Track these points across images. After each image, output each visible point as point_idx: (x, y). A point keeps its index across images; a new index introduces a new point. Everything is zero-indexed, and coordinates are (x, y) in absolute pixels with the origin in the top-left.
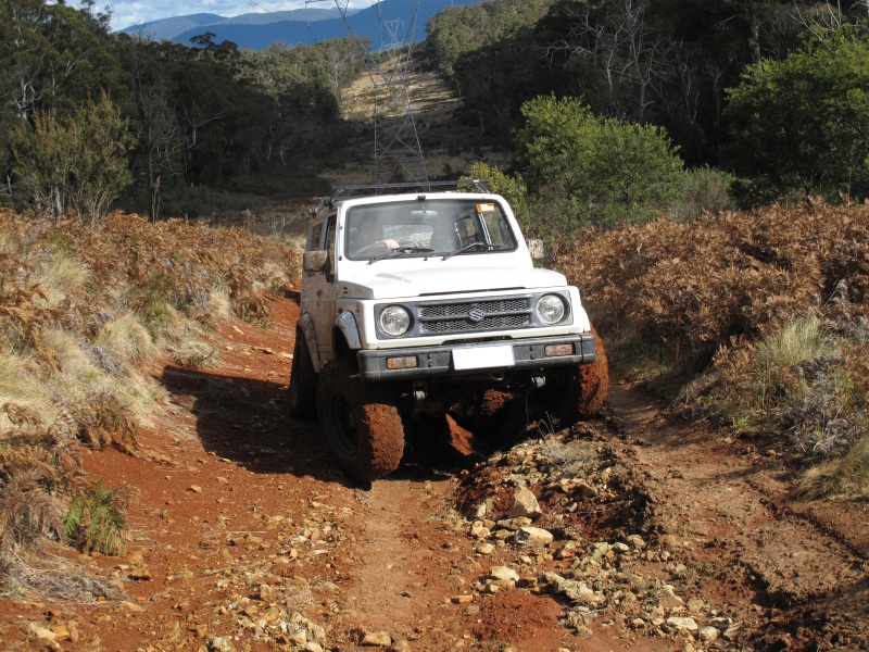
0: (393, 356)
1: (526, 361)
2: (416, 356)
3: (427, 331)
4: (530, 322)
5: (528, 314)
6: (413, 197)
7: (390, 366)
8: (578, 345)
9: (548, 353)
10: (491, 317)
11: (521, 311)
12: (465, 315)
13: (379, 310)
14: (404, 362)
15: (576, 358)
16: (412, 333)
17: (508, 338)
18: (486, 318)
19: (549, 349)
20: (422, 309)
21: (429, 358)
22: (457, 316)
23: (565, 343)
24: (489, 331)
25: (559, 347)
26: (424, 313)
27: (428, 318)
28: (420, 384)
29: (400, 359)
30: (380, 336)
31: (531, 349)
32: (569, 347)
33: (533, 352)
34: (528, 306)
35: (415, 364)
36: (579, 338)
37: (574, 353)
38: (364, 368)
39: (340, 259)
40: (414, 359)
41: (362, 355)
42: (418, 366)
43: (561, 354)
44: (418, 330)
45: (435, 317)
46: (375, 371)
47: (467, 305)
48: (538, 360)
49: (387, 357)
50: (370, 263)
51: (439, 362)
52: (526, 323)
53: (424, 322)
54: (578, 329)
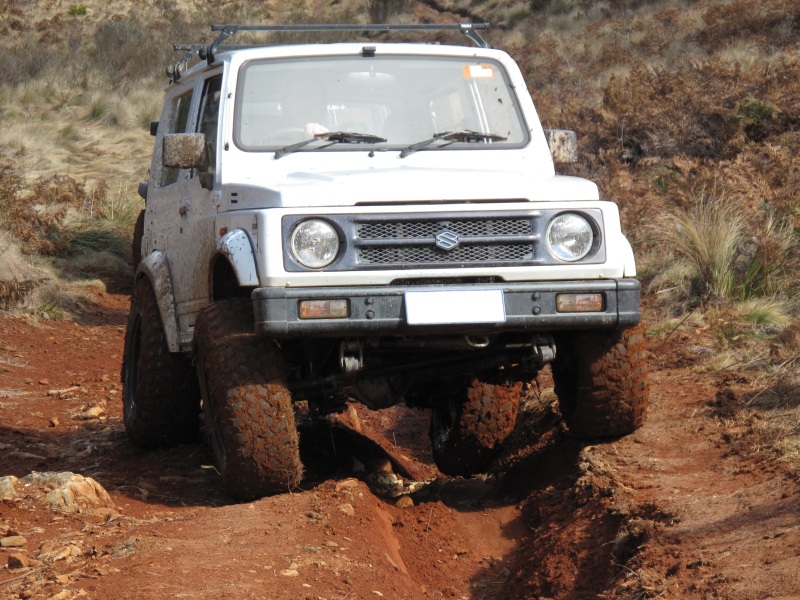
0: (310, 298)
1: (525, 316)
2: (347, 298)
3: (367, 262)
4: (535, 256)
5: (533, 242)
6: (356, 48)
7: (304, 314)
8: (611, 296)
9: (561, 307)
10: (471, 245)
11: (520, 237)
12: (429, 240)
13: (290, 225)
14: (327, 308)
15: (607, 316)
16: (341, 265)
17: (498, 280)
18: (462, 245)
19: (564, 300)
20: (360, 227)
21: (367, 303)
22: (416, 240)
23: (591, 291)
24: (466, 266)
25: (579, 298)
26: (363, 233)
27: (369, 241)
28: (351, 346)
29: (322, 303)
30: (291, 265)
31: (534, 299)
32: (596, 298)
33: (536, 304)
34: (533, 230)
35: (344, 313)
36: (613, 285)
37: (604, 308)
38: (263, 315)
39: (227, 147)
40: (343, 305)
41: (259, 294)
42: (349, 315)
43: (584, 310)
44: (352, 260)
45: (380, 241)
46: (280, 320)
47: (433, 223)
48: (544, 316)
49: (301, 300)
50: (276, 157)
51: (384, 312)
52: (528, 257)
53: (363, 247)
54: (614, 271)
